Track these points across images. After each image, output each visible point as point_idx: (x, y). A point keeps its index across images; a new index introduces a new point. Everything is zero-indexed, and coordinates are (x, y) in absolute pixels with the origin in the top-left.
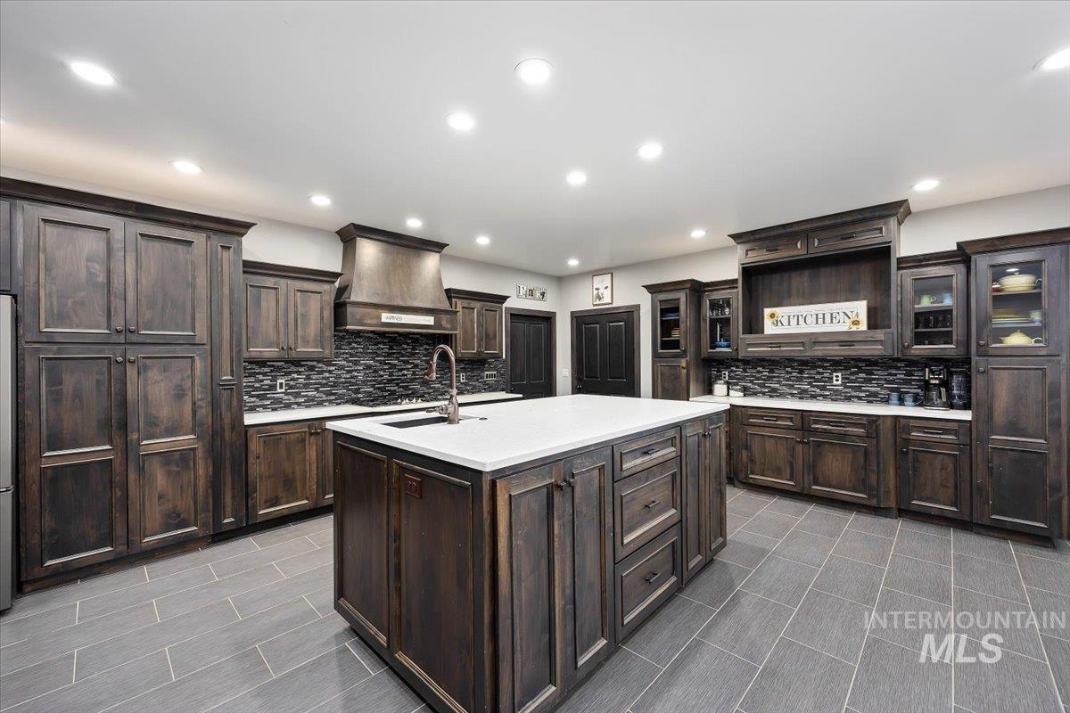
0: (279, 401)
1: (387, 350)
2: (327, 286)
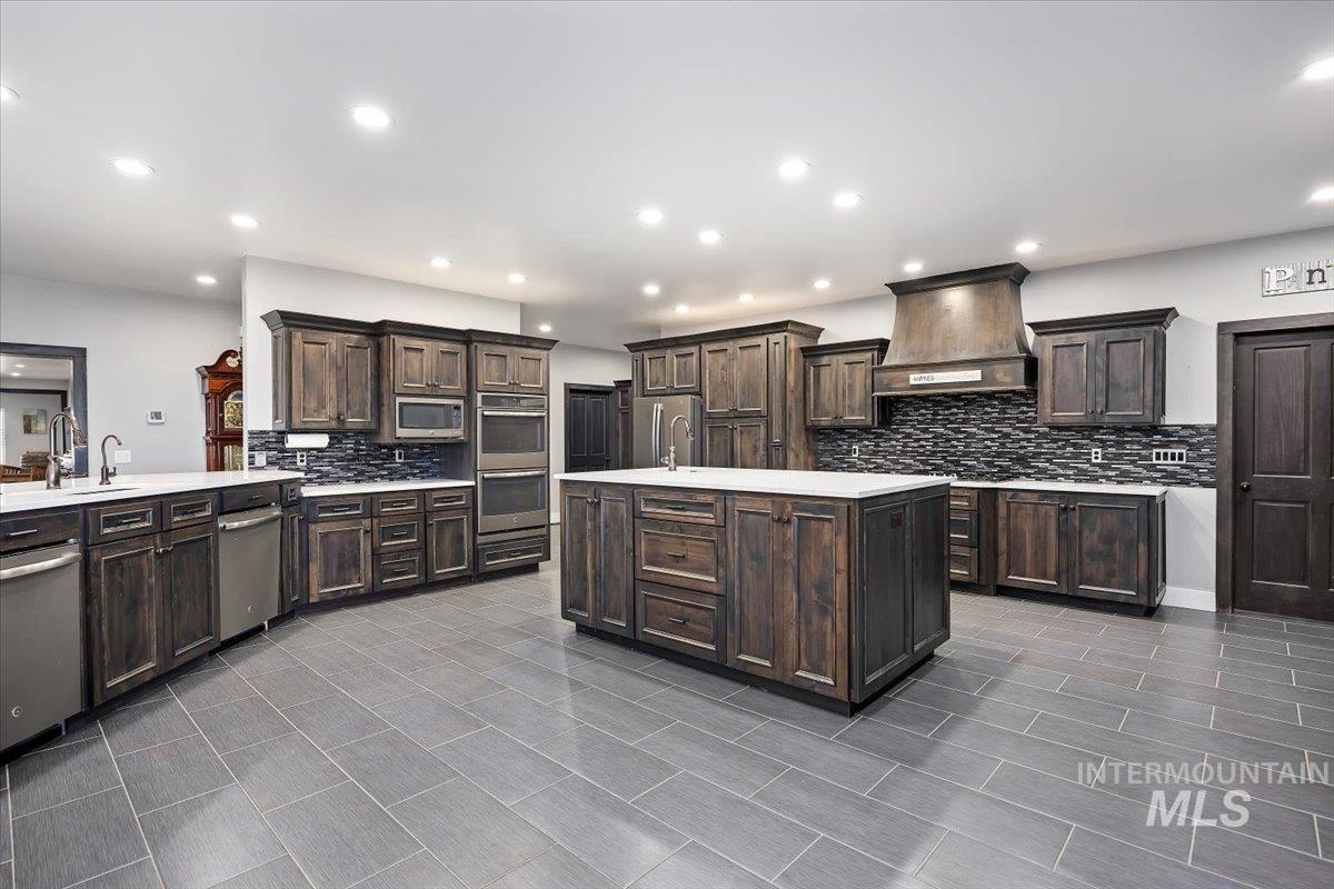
0: (854, 465)
2: (869, 355)
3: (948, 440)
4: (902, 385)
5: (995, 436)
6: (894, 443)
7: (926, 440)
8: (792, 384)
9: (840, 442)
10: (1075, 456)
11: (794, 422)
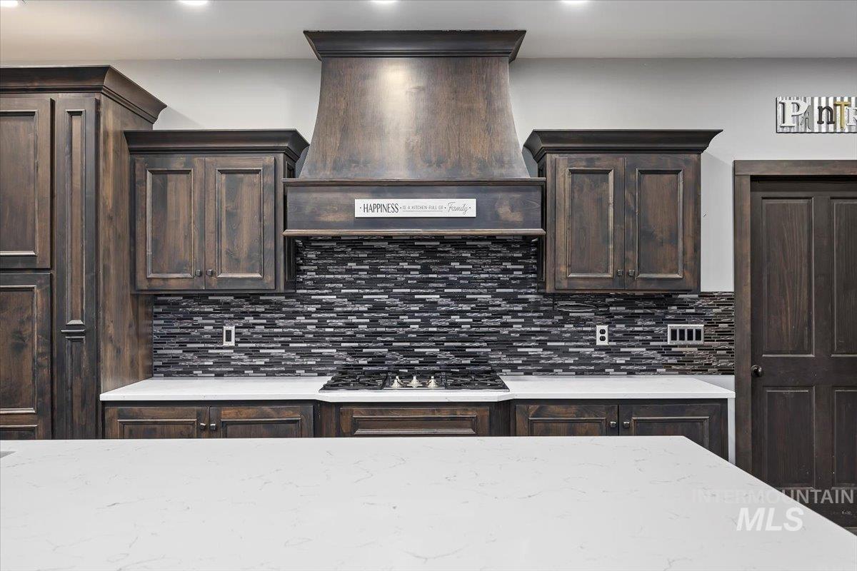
0: (225, 361)
1: (416, 274)
2: (269, 159)
3: (395, 315)
4: (341, 217)
5: (465, 307)
6: (301, 319)
7: (359, 314)
8: (110, 202)
9: (199, 320)
10: (575, 337)
11: (113, 284)
